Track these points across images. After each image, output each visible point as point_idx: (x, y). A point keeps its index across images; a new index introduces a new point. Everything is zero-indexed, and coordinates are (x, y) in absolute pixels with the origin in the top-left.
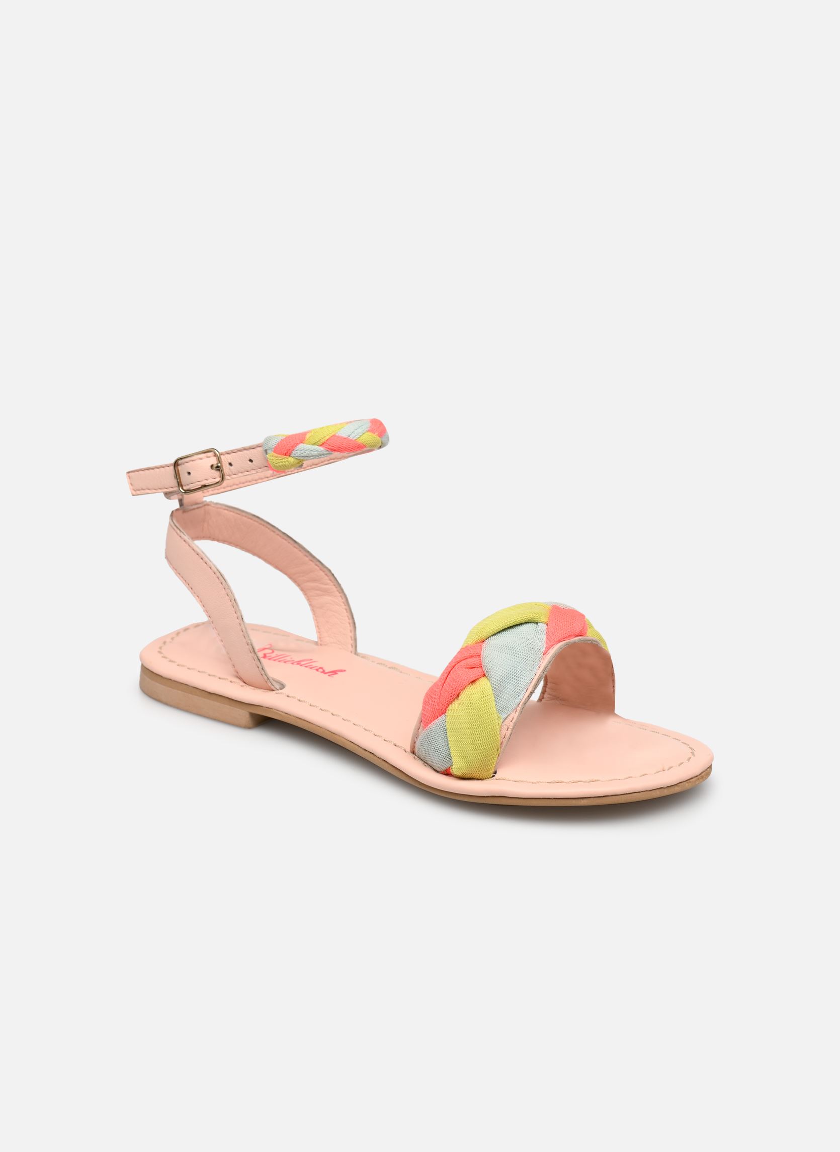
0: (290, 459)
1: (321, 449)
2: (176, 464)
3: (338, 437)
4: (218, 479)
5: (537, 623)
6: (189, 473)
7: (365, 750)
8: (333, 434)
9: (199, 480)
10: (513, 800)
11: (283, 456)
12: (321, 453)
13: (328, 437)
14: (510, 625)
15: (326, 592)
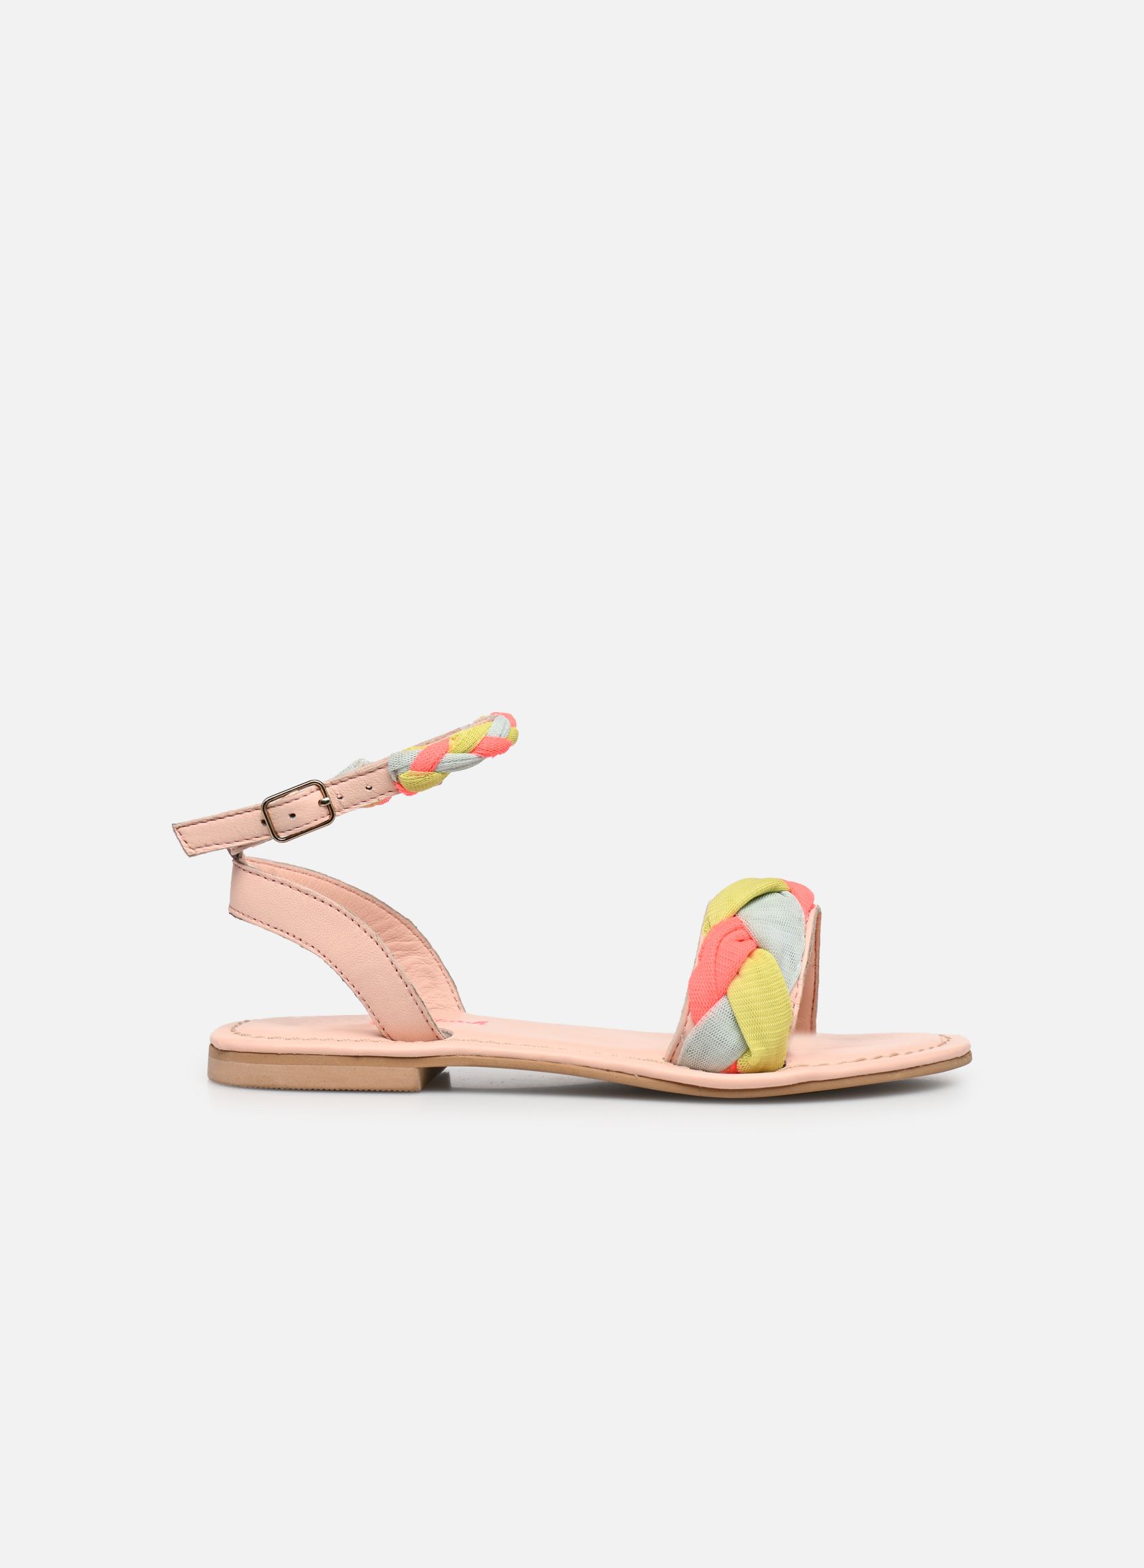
0: (435, 774)
1: (473, 755)
2: (265, 806)
3: (491, 738)
4: (327, 818)
5: (779, 892)
6: (293, 815)
7: (608, 1070)
8: (484, 735)
9: (307, 821)
10: (824, 1083)
11: (427, 773)
12: (474, 760)
13: (479, 741)
14: (755, 896)
15: (410, 950)
